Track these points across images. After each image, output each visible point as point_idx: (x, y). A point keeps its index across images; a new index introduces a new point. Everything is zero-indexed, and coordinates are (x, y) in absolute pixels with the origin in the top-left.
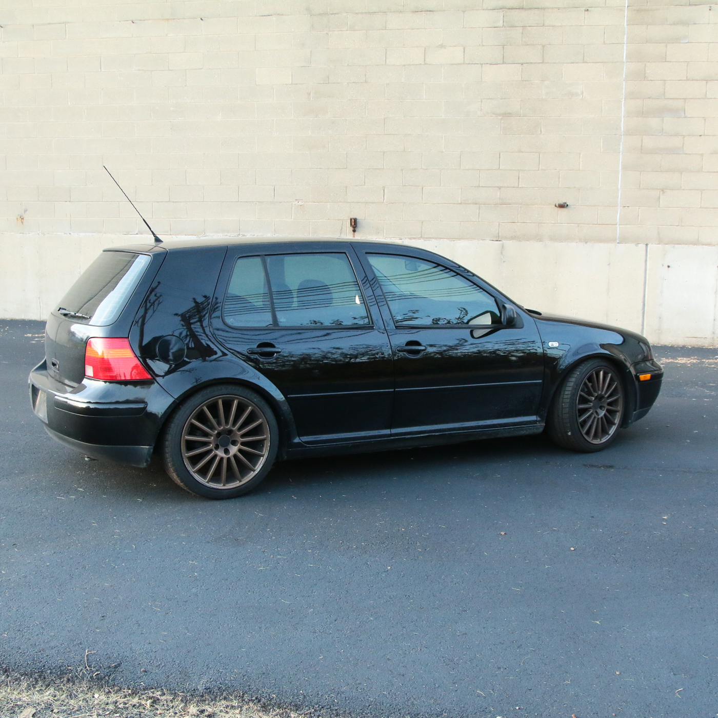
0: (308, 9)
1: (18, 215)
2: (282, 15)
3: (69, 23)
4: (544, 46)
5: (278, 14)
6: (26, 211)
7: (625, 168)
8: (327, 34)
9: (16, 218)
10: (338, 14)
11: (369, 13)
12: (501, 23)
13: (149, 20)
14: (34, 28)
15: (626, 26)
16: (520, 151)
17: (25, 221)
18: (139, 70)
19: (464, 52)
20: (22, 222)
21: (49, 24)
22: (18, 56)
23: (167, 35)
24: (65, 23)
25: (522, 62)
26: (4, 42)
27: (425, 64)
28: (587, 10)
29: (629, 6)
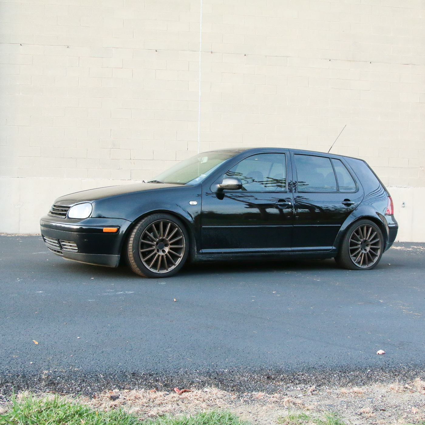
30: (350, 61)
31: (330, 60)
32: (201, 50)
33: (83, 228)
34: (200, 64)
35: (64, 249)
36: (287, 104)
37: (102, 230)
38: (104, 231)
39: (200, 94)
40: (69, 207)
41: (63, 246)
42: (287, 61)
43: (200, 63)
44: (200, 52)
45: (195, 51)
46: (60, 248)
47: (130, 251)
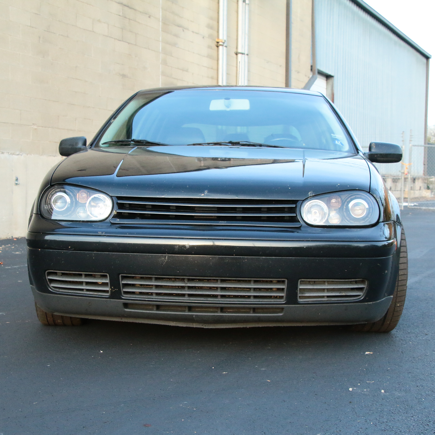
4: (136, 34)
15: (161, 31)
19: (108, 28)
27: (93, 31)
28: (149, 17)
29: (162, 20)
46: (283, 301)
47: (400, 284)
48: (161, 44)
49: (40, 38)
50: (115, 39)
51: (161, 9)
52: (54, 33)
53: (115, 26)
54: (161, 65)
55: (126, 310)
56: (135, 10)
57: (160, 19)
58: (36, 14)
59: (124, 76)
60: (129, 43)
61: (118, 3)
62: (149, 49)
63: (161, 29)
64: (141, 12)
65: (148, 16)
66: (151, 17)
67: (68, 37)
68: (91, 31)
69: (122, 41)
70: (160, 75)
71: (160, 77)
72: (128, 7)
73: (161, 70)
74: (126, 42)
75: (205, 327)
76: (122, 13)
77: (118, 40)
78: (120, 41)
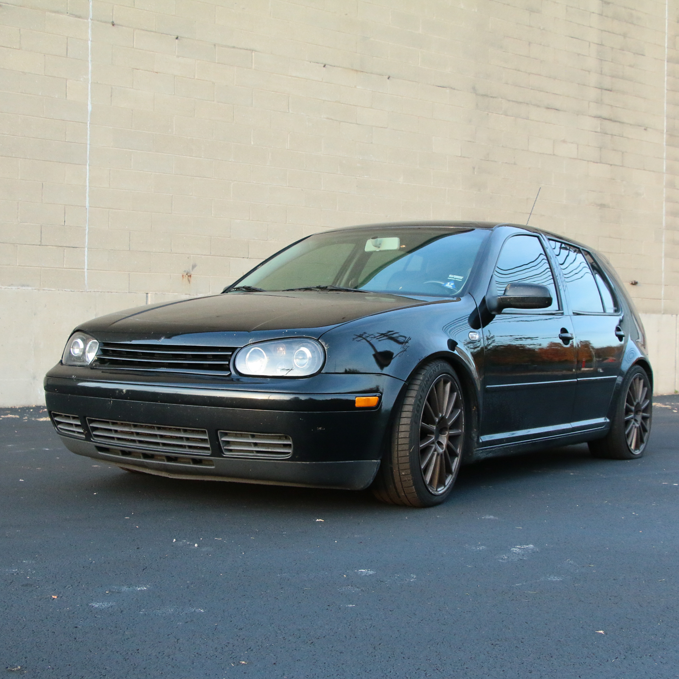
0: (474, 88)
1: (185, 271)
2: (454, 89)
3: (255, 51)
4: (623, 153)
5: (452, 88)
6: (194, 266)
7: (666, 255)
8: (488, 114)
9: (181, 275)
10: (496, 97)
11: (517, 102)
12: (599, 130)
13: (339, 67)
14: (215, 48)
15: (665, 146)
16: (610, 237)
17: (192, 279)
18: (328, 118)
19: (578, 149)
20: (189, 281)
21: (234, 47)
22: (194, 76)
23: (355, 87)
24: (252, 50)
25: (611, 163)
26: (178, 57)
27: (554, 155)
28: (645, 129)
29: (667, 131)
30: (357, 71)
31: (324, 66)
32: (91, 17)
33: (301, 400)
34: (90, 45)
35: (227, 454)
36: (252, 143)
37: (354, 402)
38: (357, 405)
39: (90, 108)
40: (233, 350)
41: (225, 446)
42: (252, 60)
43: (89, 43)
44: (89, 20)
45: (80, 17)
46: (209, 453)
47: (400, 449)
48: (665, 162)
49: (474, 168)
50: (588, 161)
51: (665, 118)
52: (496, 162)
53: (589, 146)
54: (664, 189)
55: (100, 453)
56: (623, 123)
57: (664, 131)
58: (469, 141)
59: (602, 206)
60: (611, 165)
61: (595, 117)
62: (644, 170)
63: (665, 144)
64: (631, 125)
65: (643, 128)
66: (648, 129)
67: (515, 164)
68: (551, 155)
69: (600, 163)
70: (664, 202)
71: (664, 204)
72: (610, 120)
73: (664, 195)
74: (606, 164)
75: (170, 477)
76: (601, 129)
77: (594, 162)
78: (597, 163)
